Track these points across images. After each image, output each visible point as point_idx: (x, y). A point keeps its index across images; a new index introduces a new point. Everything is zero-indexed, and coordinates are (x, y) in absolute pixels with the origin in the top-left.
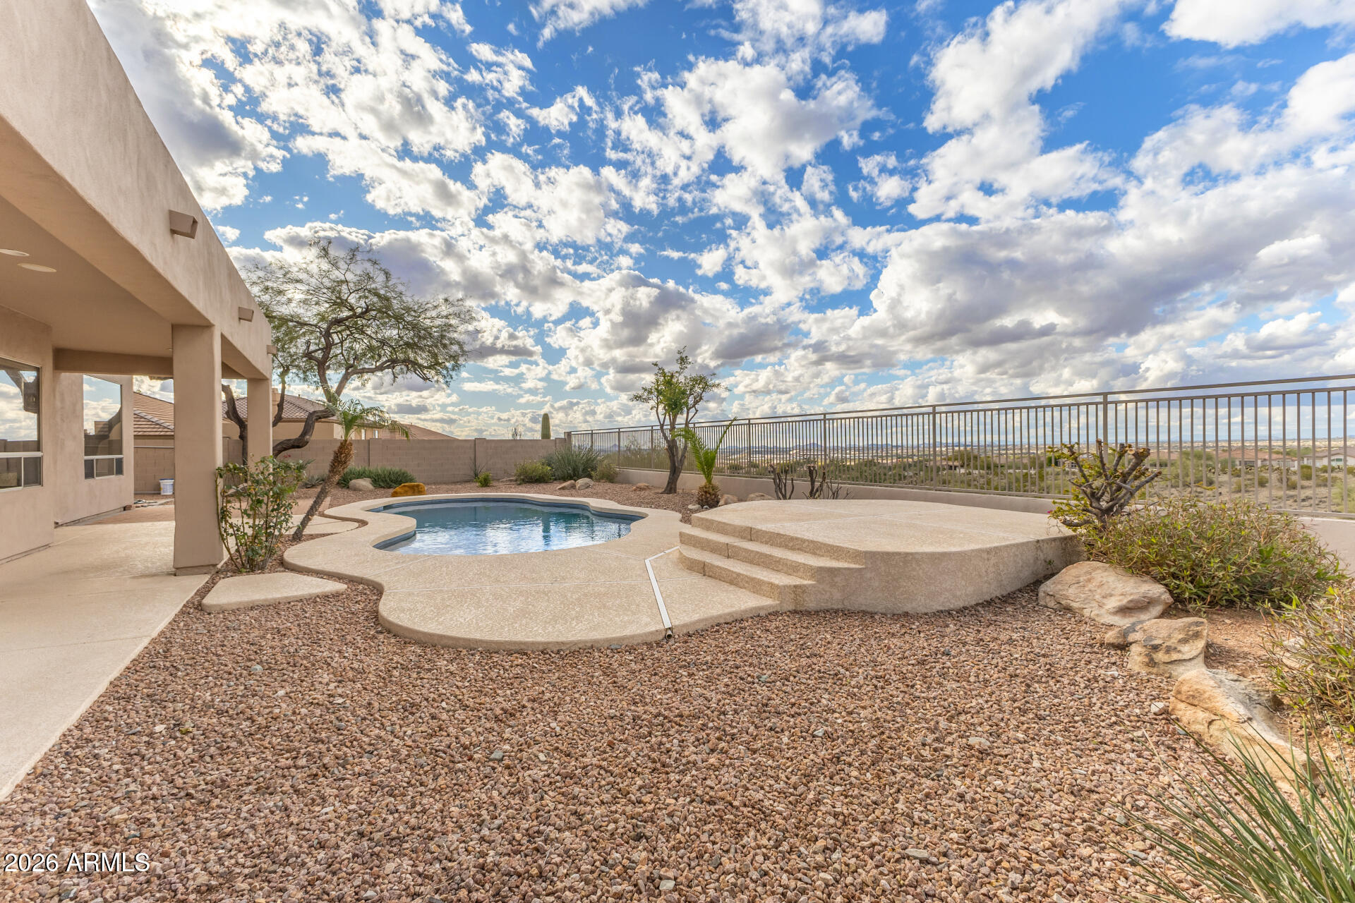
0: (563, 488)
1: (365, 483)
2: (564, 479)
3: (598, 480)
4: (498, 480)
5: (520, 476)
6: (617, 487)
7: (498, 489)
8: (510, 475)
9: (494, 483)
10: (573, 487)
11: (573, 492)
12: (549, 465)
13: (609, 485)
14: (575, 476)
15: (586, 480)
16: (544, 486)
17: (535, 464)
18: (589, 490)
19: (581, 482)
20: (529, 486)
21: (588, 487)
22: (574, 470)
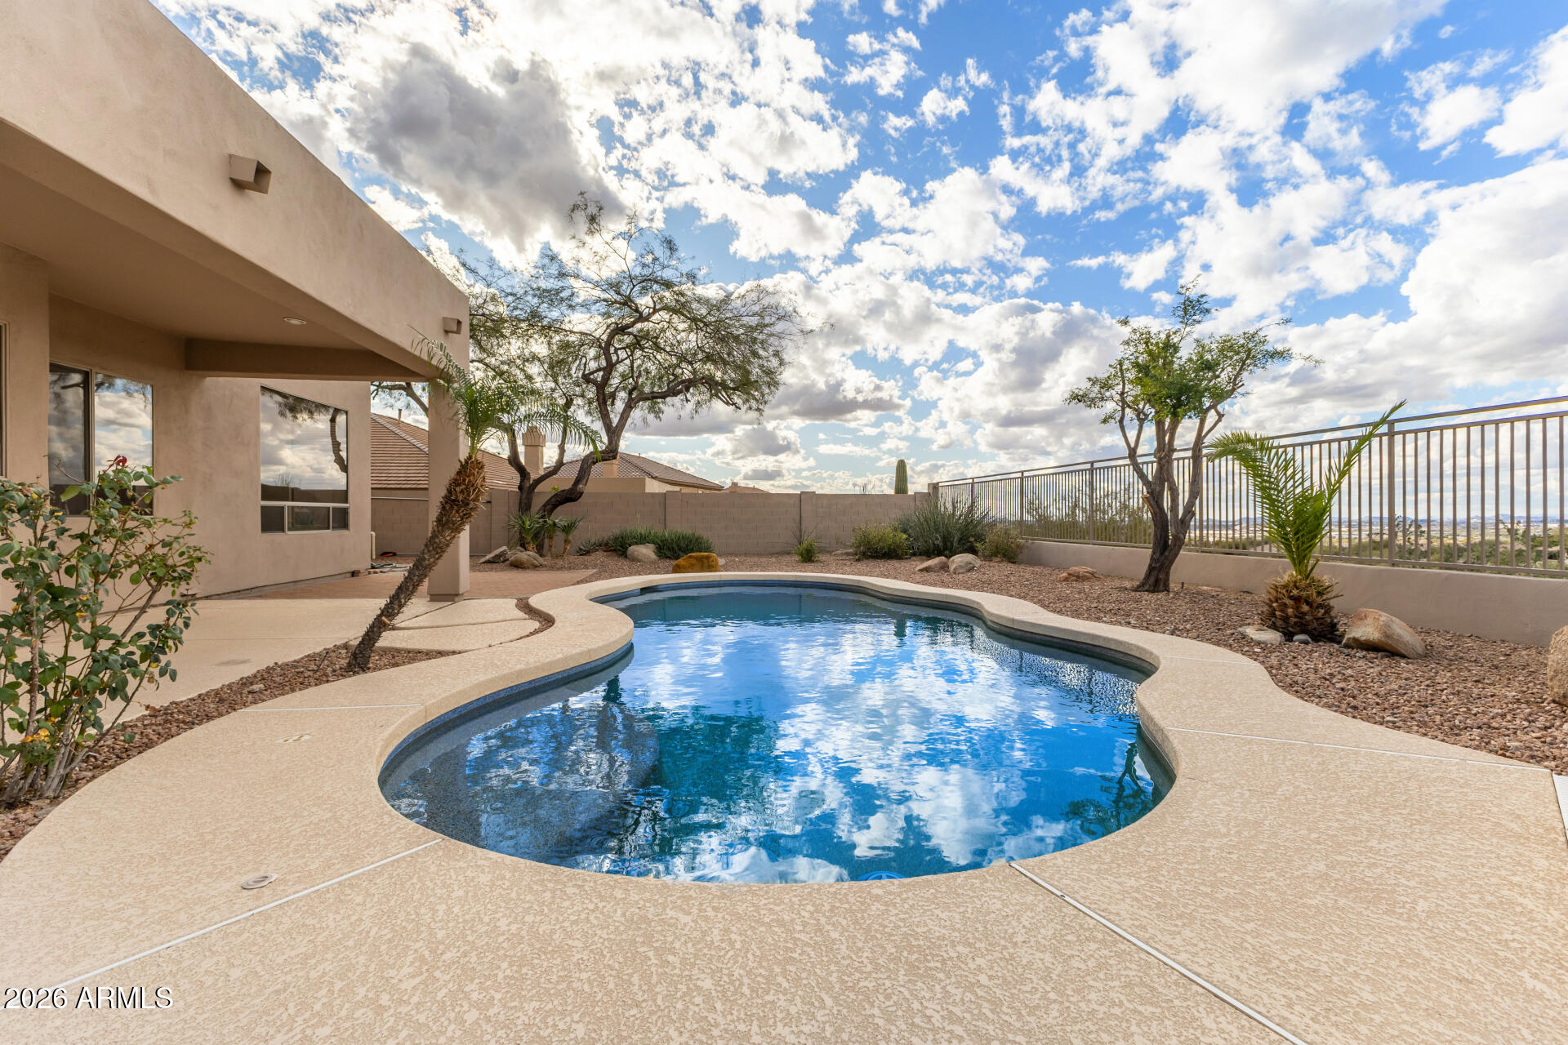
0: (927, 570)
1: (646, 551)
2: (928, 554)
3: (988, 558)
4: (830, 552)
5: (859, 547)
6: (1027, 572)
7: (826, 567)
8: (846, 546)
9: (822, 557)
10: (944, 567)
11: (945, 577)
12: (905, 531)
13: (1008, 568)
14: (945, 549)
15: (967, 557)
16: (895, 563)
17: (884, 527)
18: (974, 575)
19: (960, 559)
20: (872, 563)
21: (971, 569)
22: (945, 539)
